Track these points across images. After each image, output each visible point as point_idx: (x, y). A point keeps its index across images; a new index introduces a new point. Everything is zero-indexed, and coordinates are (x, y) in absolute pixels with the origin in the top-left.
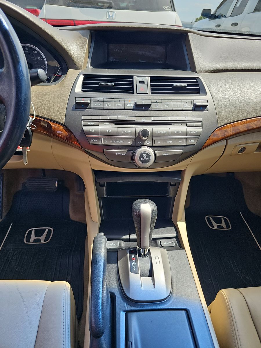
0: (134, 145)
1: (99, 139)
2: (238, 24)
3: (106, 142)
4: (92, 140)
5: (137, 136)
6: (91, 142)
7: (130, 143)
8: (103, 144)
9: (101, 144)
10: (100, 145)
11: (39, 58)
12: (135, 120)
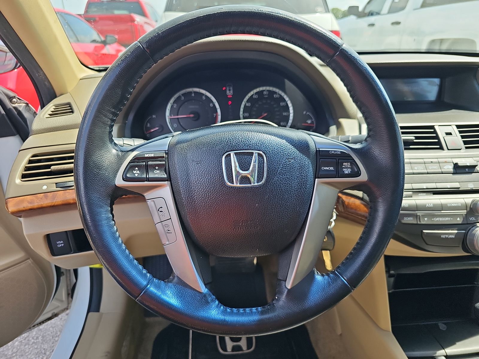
0: (466, 223)
1: (416, 216)
2: (400, 23)
3: (425, 221)
4: (405, 219)
5: (468, 209)
6: (403, 221)
7: (459, 220)
8: (422, 223)
9: (419, 223)
10: (417, 224)
11: (282, 104)
12: (460, 188)
